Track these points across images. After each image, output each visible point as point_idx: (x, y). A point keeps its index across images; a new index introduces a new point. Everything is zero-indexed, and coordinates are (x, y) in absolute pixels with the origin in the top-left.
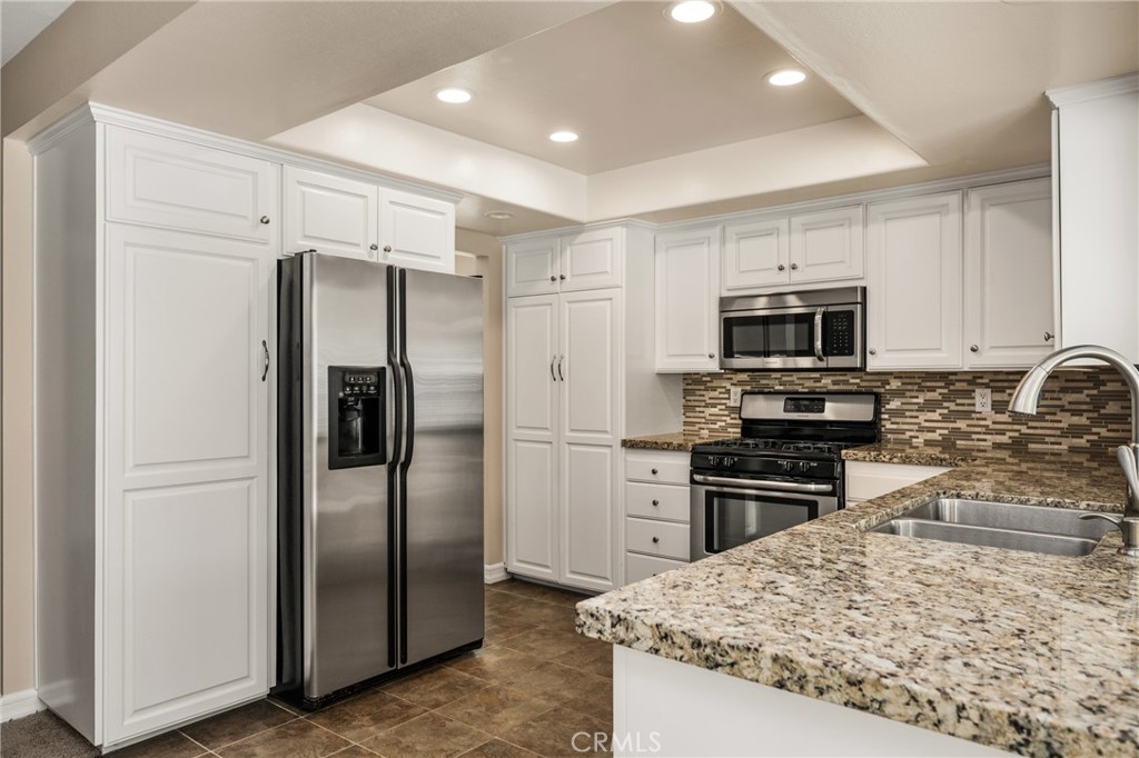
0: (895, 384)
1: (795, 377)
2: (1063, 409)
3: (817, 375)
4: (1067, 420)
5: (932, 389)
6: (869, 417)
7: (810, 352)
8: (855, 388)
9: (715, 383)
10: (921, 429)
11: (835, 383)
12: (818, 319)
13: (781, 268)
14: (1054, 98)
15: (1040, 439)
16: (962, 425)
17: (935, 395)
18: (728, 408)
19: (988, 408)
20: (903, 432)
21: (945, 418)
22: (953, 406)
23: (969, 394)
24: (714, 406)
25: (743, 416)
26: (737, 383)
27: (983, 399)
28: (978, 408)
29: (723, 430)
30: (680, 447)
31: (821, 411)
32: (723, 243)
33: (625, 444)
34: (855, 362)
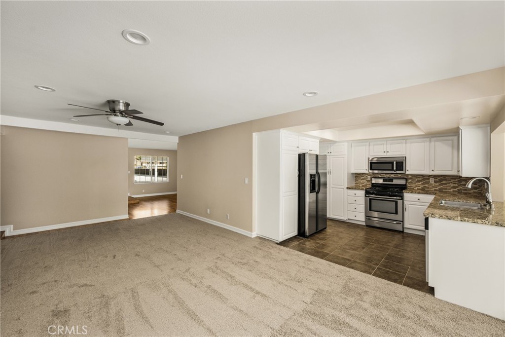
0: (410, 177)
2: (451, 183)
4: (452, 185)
6: (405, 184)
7: (392, 169)
8: (400, 177)
9: (364, 175)
10: (416, 186)
11: (395, 176)
12: (395, 163)
13: (385, 152)
14: (461, 127)
15: (446, 189)
16: (426, 185)
17: (420, 179)
18: (367, 180)
19: (433, 182)
20: (412, 187)
21: (422, 184)
22: (424, 181)
23: (429, 179)
24: (363, 180)
25: (372, 182)
26: (370, 175)
27: (432, 181)
28: (431, 182)
29: (365, 185)
30: (362, 189)
31: (392, 182)
32: (369, 145)
33: (347, 188)
34: (403, 172)
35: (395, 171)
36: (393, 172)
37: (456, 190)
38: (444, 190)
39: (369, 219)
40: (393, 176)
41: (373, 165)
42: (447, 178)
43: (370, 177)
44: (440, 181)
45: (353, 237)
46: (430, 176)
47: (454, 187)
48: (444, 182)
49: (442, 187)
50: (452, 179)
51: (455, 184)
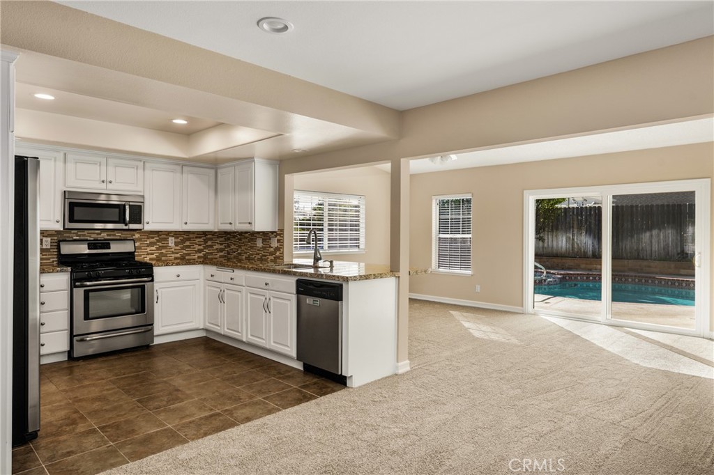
1: (86, 232)
2: (196, 244)
3: (99, 232)
4: (197, 247)
5: (153, 238)
6: (133, 250)
7: (122, 221)
8: (118, 238)
10: (148, 254)
11: (108, 235)
12: (127, 208)
13: (102, 181)
14: (255, 159)
15: (189, 255)
16: (163, 251)
17: (153, 240)
19: (173, 245)
21: (158, 249)
22: (160, 244)
23: (166, 239)
25: (62, 253)
26: (56, 235)
27: (171, 241)
28: (170, 245)
30: (61, 271)
31: (109, 248)
32: (65, 161)
34: (141, 227)
35: (126, 225)
36: (121, 226)
37: (201, 255)
38: (187, 257)
39: (82, 340)
40: (104, 235)
41: (76, 209)
42: (191, 236)
44: (183, 241)
46: (168, 233)
47: (200, 251)
48: (187, 243)
49: (185, 252)
50: (196, 237)
51: (200, 245)
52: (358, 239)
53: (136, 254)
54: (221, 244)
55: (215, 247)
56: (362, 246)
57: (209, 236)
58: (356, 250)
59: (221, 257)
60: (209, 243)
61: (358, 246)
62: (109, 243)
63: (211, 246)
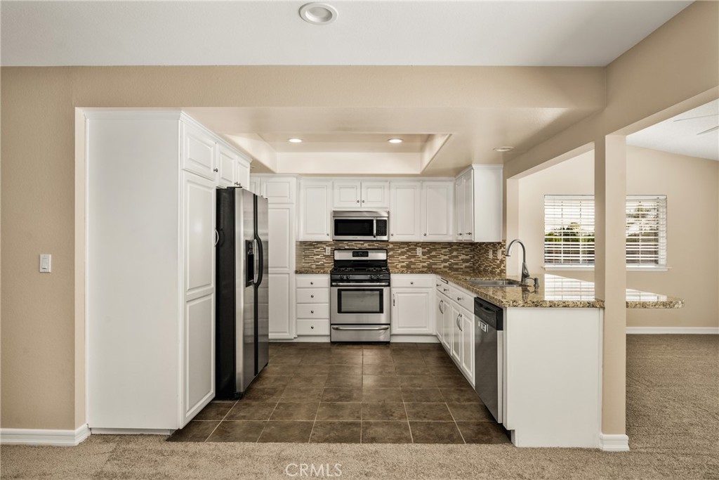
0: (391, 246)
1: (354, 243)
2: (442, 254)
3: (362, 242)
4: (443, 257)
5: (404, 248)
6: (385, 259)
7: (371, 233)
8: (377, 247)
9: (318, 246)
10: (400, 262)
11: (369, 245)
12: (375, 222)
13: (358, 202)
15: (435, 264)
16: (413, 260)
17: (404, 250)
18: (324, 256)
19: (421, 254)
20: (394, 263)
21: (407, 258)
22: (410, 254)
23: (415, 249)
24: (318, 255)
25: (335, 259)
26: (330, 245)
27: (419, 251)
28: (418, 254)
29: (323, 265)
30: (324, 273)
31: (367, 256)
32: (333, 188)
33: (297, 272)
34: (385, 238)
35: (375, 237)
36: (371, 238)
37: (447, 264)
38: (433, 266)
39: (337, 329)
40: (366, 245)
41: (339, 224)
42: (437, 246)
43: (330, 248)
44: (429, 252)
45: (327, 372)
46: (417, 244)
47: (445, 261)
48: (434, 253)
49: (431, 261)
50: (442, 248)
51: (445, 255)
52: (656, 252)
53: (389, 261)
54: (467, 255)
55: (460, 258)
56: (662, 261)
57: (454, 247)
58: (652, 266)
59: (466, 267)
60: (455, 253)
61: (656, 262)
62: (367, 252)
63: (457, 257)
